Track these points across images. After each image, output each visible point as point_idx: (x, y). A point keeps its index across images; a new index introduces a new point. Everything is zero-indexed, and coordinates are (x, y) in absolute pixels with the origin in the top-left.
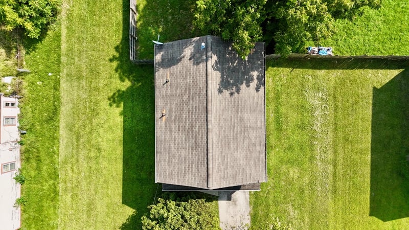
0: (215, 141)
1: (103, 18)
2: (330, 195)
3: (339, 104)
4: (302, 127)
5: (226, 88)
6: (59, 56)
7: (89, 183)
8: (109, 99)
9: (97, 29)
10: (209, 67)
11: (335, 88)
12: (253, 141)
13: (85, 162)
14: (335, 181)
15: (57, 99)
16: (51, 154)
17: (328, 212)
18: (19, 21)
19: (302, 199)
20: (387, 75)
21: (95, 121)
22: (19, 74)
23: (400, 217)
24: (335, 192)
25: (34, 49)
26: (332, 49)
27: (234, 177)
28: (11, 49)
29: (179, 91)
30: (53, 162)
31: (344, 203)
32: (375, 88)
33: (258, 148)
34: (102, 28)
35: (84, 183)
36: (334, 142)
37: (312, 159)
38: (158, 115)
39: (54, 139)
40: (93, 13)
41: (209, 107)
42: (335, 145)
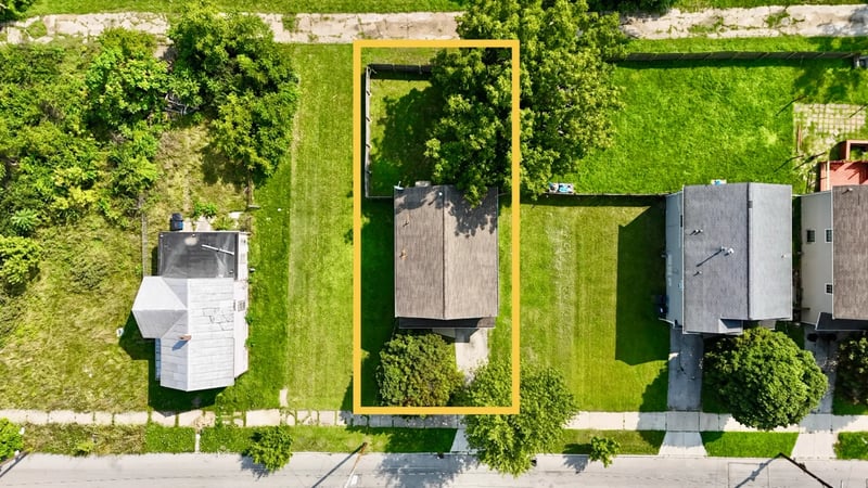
0: (450, 278)
1: (336, 151)
2: (572, 337)
3: (582, 242)
4: (542, 266)
5: (462, 231)
6: (289, 191)
7: (319, 325)
8: (345, 236)
9: (328, 163)
10: (446, 212)
11: (577, 226)
12: (486, 278)
13: (315, 302)
14: (577, 323)
15: (286, 235)
16: (280, 294)
17: (570, 355)
18: (259, 160)
19: (542, 341)
20: (632, 213)
21: (326, 259)
22: (248, 210)
23: (646, 361)
24: (577, 335)
25: (263, 184)
26: (573, 186)
27: (468, 309)
28: (240, 183)
29: (418, 233)
30: (282, 302)
31: (587, 347)
32: (620, 227)
33: (490, 285)
34: (334, 162)
35: (313, 324)
36: (577, 281)
37: (553, 299)
38: (397, 254)
39: (283, 278)
40: (324, 145)
41: (446, 247)
42: (578, 286)
